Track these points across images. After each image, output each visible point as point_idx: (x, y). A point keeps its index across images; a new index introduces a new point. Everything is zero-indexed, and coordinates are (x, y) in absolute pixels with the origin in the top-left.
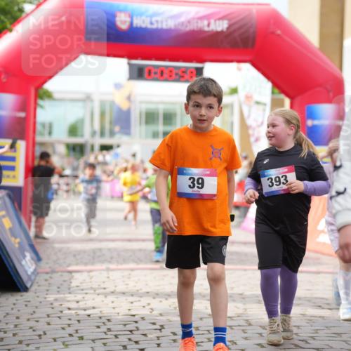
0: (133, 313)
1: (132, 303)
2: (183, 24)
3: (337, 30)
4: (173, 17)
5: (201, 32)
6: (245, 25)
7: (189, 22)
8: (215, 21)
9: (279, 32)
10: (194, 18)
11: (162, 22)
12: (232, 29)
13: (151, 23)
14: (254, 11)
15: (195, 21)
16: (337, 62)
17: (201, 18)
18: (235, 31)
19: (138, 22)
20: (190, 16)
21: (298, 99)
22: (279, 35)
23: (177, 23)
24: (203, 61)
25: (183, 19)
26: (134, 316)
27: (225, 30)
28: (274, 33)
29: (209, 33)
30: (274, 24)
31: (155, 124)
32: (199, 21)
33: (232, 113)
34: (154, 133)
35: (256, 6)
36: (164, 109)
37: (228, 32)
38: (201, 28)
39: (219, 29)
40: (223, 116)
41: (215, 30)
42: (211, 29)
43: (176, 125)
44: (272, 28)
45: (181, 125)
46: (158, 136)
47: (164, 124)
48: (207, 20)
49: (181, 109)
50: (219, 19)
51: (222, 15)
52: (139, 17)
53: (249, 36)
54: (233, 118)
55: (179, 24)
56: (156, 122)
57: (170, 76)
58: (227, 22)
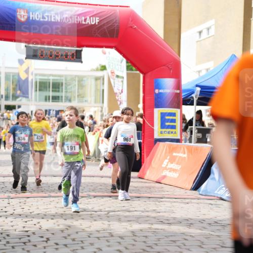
0: (26, 229)
1: (26, 222)
2: (66, 18)
3: (177, 27)
5: (80, 24)
6: (113, 20)
7: (71, 17)
8: (90, 18)
9: (135, 27)
10: (75, 15)
11: (51, 17)
12: (102, 24)
13: (43, 17)
14: (118, 11)
15: (76, 17)
16: (177, 50)
17: (80, 15)
18: (104, 25)
20: (73, 13)
21: (149, 75)
23: (62, 18)
24: (83, 46)
25: (65, 16)
26: (27, 231)
27: (97, 24)
28: (131, 27)
29: (85, 26)
30: (132, 21)
31: (46, 90)
32: (78, 17)
33: (103, 84)
34: (46, 97)
35: (119, 8)
36: (53, 80)
37: (99, 25)
38: (80, 22)
39: (93, 23)
40: (96, 85)
41: (90, 23)
42: (87, 23)
43: (62, 91)
44: (130, 24)
45: (66, 92)
46: (49, 99)
47: (52, 91)
48: (84, 17)
49: (66, 80)
50: (93, 16)
51: (95, 13)
52: (34, 13)
53: (114, 29)
54: (103, 87)
55: (64, 19)
56: (48, 89)
57: (57, 56)
58: (98, 18)
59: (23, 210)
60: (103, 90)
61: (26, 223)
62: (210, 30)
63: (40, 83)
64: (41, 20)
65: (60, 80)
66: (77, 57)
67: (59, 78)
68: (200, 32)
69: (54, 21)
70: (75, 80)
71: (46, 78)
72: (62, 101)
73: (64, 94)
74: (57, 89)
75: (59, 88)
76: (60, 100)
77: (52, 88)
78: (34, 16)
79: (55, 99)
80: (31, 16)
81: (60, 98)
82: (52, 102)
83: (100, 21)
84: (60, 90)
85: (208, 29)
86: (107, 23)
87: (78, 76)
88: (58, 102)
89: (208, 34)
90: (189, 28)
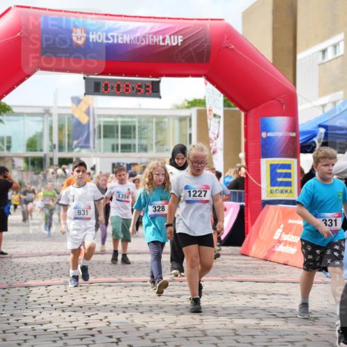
0: (89, 326)
1: (89, 316)
2: (138, 38)
3: (291, 44)
4: (128, 33)
5: (156, 46)
6: (202, 38)
7: (145, 37)
8: (170, 36)
9: (233, 47)
10: (150, 34)
11: (117, 37)
12: (187, 44)
13: (107, 38)
14: (208, 26)
15: (151, 36)
16: (291, 77)
17: (156, 33)
18: (189, 46)
20: (147, 31)
21: (252, 112)
22: (232, 49)
23: (132, 38)
24: (161, 75)
25: (138, 34)
26: (91, 329)
27: (180, 44)
28: (227, 47)
29: (163, 48)
30: (227, 39)
31: (113, 137)
32: (155, 37)
33: (190, 126)
34: (113, 146)
35: (209, 21)
36: (122, 122)
37: (183, 46)
38: (156, 43)
39: (174, 44)
40: (181, 129)
41: (170, 44)
42: (166, 44)
43: (135, 138)
44: (225, 43)
45: (140, 138)
46: (117, 149)
47: (122, 137)
48: (163, 35)
49: (139, 122)
50: (174, 34)
51: (176, 30)
52: (94, 33)
53: (204, 51)
54: (191, 130)
55: (135, 39)
56: (115, 135)
57: (127, 91)
58: (182, 37)
59: (84, 300)
60: (190, 135)
61: (88, 318)
62: (338, 48)
63: (105, 126)
64: (105, 41)
65: (132, 122)
66: (154, 91)
67: (130, 120)
68: (324, 51)
69: (122, 42)
70: (152, 122)
71: (112, 119)
72: (135, 151)
73: (136, 142)
74: (128, 135)
75: (130, 133)
76: (132, 150)
77: (122, 133)
78: (94, 37)
79: (126, 148)
80: (91, 37)
81: (132, 147)
82: (122, 152)
83: (184, 41)
84: (132, 135)
85: (335, 46)
86: (193, 42)
87: (156, 117)
88: (130, 152)
89: (335, 53)
90: (308, 46)
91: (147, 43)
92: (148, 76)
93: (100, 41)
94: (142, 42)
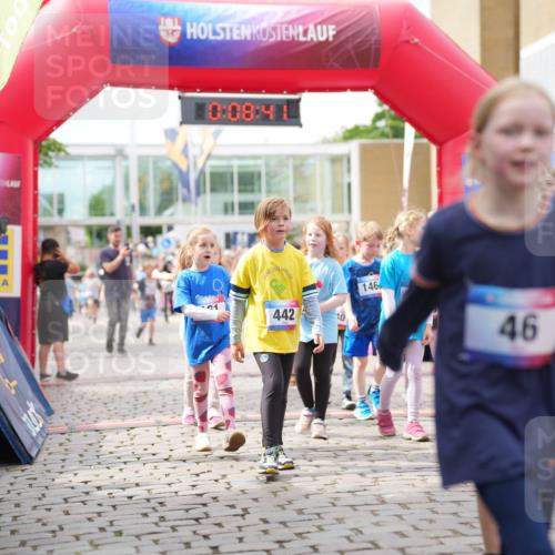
1: (197, 475)
2: (264, 31)
3: (510, 33)
4: (248, 22)
5: (293, 43)
6: (365, 29)
7: (274, 29)
8: (316, 26)
9: (416, 40)
10: (282, 23)
11: (231, 30)
12: (342, 38)
13: (215, 33)
14: (377, 8)
15: (284, 27)
17: (293, 22)
18: (346, 41)
19: (194, 32)
20: (274, 21)
21: (449, 146)
22: (416, 44)
23: (255, 31)
24: (302, 90)
25: (264, 25)
26: (201, 495)
27: (331, 39)
28: (408, 42)
29: (306, 46)
30: (408, 28)
31: (226, 190)
32: (290, 27)
33: (349, 170)
34: (226, 205)
36: (240, 167)
37: (338, 42)
38: (293, 37)
39: (322, 39)
40: (334, 174)
41: (315, 39)
42: (309, 39)
43: (260, 191)
44: (405, 35)
45: (269, 192)
46: (233, 209)
47: (240, 191)
48: (304, 24)
49: (267, 165)
50: (321, 23)
51: (325, 16)
52: (195, 25)
53: (370, 48)
54: (349, 177)
55: (259, 32)
56: (229, 187)
57: (248, 116)
58: (333, 27)
59: (189, 449)
60: (349, 185)
61: (197, 478)
63: (213, 175)
64: (211, 37)
65: (256, 166)
66: (289, 115)
67: (251, 162)
69: (238, 38)
70: (287, 166)
71: (223, 163)
74: (249, 187)
75: (252, 184)
77: (240, 184)
78: (194, 30)
79: (246, 208)
80: (189, 31)
82: (240, 214)
83: (338, 33)
84: (256, 187)
86: (353, 35)
87: (294, 157)
90: (538, 35)
91: (279, 38)
92: (281, 92)
93: (203, 37)
94: (271, 36)
